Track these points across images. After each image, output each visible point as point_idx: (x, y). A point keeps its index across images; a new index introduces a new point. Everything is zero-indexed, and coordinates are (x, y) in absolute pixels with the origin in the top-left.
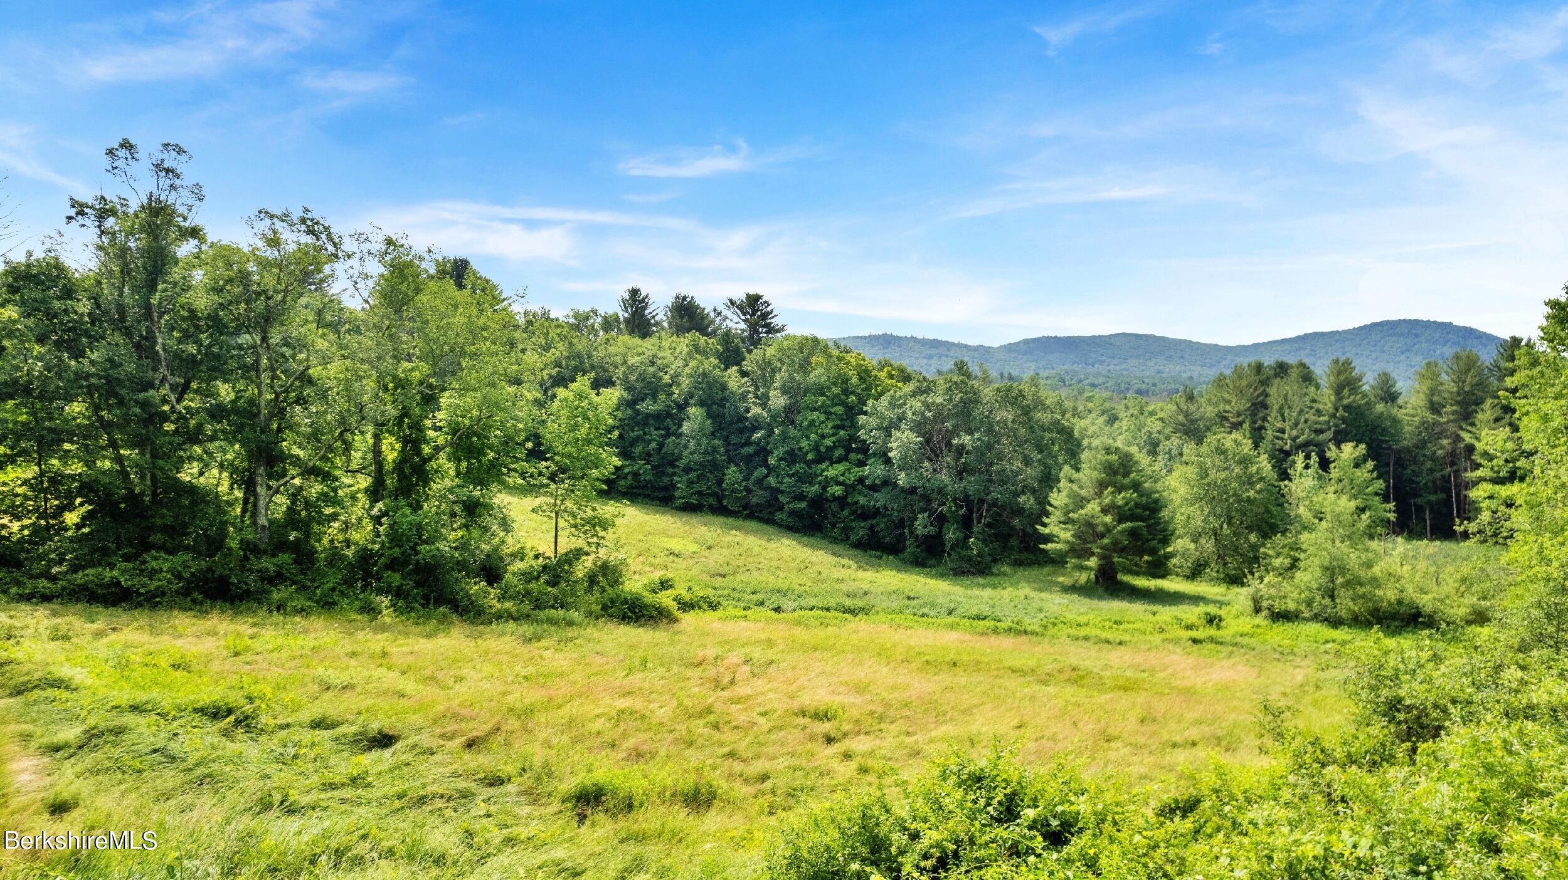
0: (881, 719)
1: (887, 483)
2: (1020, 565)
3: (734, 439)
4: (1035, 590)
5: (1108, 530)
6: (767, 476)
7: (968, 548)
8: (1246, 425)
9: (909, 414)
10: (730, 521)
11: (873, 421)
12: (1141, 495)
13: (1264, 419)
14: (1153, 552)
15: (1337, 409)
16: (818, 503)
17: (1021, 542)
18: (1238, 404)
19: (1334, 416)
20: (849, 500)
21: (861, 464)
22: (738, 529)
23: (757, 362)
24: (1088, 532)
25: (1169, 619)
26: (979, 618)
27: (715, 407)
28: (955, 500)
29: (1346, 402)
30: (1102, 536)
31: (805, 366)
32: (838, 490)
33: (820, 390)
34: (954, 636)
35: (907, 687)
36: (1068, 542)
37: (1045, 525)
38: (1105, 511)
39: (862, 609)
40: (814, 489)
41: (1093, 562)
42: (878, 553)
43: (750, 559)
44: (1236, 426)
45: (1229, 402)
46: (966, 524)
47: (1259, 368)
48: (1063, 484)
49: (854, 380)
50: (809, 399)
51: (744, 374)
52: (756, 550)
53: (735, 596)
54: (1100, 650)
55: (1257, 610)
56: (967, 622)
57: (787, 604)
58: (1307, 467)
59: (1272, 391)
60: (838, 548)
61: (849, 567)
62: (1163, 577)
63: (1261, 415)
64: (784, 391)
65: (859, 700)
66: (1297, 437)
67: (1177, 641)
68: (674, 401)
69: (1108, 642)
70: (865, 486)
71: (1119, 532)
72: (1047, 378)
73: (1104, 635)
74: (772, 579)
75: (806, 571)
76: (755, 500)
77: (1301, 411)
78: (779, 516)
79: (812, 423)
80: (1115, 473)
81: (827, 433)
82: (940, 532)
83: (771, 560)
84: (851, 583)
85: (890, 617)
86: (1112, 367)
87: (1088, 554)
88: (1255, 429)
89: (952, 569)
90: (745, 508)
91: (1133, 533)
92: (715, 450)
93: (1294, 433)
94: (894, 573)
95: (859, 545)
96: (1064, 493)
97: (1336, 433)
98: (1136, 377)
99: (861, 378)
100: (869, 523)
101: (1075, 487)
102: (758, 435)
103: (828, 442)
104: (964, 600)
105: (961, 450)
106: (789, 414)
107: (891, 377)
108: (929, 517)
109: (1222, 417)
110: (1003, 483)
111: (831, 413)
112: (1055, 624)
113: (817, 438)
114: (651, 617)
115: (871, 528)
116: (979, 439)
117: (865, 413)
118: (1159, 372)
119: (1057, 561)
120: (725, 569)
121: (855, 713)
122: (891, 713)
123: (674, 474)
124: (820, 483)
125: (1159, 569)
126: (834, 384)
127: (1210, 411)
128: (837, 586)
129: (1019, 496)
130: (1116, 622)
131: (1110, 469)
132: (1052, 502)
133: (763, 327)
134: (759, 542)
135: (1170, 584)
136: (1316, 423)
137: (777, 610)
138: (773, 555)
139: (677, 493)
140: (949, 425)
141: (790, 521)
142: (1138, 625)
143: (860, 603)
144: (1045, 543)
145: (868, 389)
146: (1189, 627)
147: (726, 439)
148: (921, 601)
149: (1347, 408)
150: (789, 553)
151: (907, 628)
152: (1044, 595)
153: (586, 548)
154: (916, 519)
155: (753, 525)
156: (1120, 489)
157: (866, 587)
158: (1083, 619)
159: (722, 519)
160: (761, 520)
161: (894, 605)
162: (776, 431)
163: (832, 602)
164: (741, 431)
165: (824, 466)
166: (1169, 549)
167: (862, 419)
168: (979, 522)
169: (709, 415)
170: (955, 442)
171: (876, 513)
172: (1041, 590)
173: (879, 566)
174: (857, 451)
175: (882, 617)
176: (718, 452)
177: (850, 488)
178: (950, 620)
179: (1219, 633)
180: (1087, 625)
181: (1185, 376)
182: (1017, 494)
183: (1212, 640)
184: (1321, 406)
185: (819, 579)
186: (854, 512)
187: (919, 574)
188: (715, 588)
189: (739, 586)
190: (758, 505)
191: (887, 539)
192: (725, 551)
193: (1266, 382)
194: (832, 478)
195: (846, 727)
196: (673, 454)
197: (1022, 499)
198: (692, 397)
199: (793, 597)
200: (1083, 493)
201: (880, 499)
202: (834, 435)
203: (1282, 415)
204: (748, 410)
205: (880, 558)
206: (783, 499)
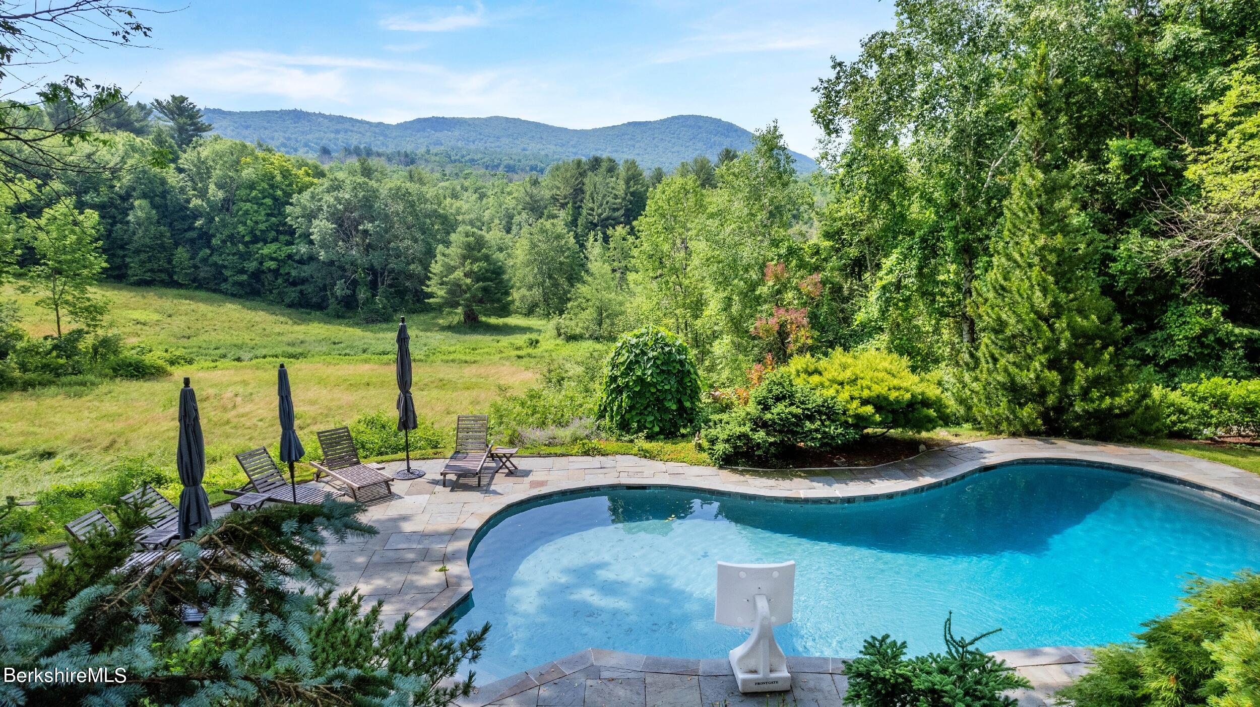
0: (327, 416)
1: (312, 258)
2: (414, 313)
3: (178, 225)
4: (422, 331)
5: (469, 289)
6: (211, 255)
7: (375, 303)
8: (570, 205)
9: (325, 208)
10: (182, 292)
11: (298, 210)
12: (490, 264)
13: (582, 201)
14: (499, 301)
15: (626, 194)
16: (257, 275)
17: (414, 296)
18: (565, 191)
19: (624, 199)
20: (282, 271)
21: (289, 243)
22: (191, 298)
23: (193, 162)
24: (456, 290)
25: (506, 345)
26: (384, 353)
27: (157, 198)
28: (364, 269)
29: (631, 190)
30: (466, 292)
31: (236, 165)
32: (272, 265)
33: (252, 186)
34: (367, 366)
35: (339, 399)
36: (442, 297)
37: (428, 286)
38: (466, 275)
39: (301, 354)
40: (252, 266)
41: (460, 310)
42: (309, 311)
43: (206, 323)
44: (563, 206)
45: (558, 188)
46: (373, 286)
47: (579, 163)
48: (439, 257)
49: (279, 178)
50: (242, 193)
51: (180, 170)
52: (210, 315)
53: (203, 352)
54: (460, 367)
55: (560, 335)
56: (376, 357)
57: (246, 356)
58: (596, 240)
59: (586, 181)
60: (275, 308)
61: (286, 323)
62: (507, 316)
63: (580, 198)
64: (220, 186)
65: (313, 408)
66: (602, 214)
67: (508, 358)
68: (116, 194)
69: (466, 362)
70: (294, 261)
71: (476, 289)
72: (436, 155)
73: (464, 358)
74: (227, 337)
75: (253, 329)
76: (202, 275)
77: (605, 196)
78: (224, 286)
79: (247, 213)
80: (473, 249)
81: (261, 219)
82: (354, 291)
83: (223, 322)
84: (290, 335)
85: (322, 358)
86: (488, 144)
87: (455, 305)
88: (576, 208)
89: (365, 319)
90: (194, 281)
91: (485, 290)
92: (162, 235)
93: (600, 211)
94: (321, 325)
95: (290, 306)
96: (440, 263)
97: (627, 210)
98: (506, 154)
99: (284, 176)
100: (299, 288)
101: (446, 260)
102: (198, 223)
103: (262, 227)
104: (373, 342)
105: (366, 232)
106: (226, 206)
107: (308, 175)
108: (345, 282)
109: (554, 199)
110: (398, 256)
111: (262, 204)
112: (434, 354)
113: (252, 224)
114: (152, 374)
115: (301, 292)
116: (378, 226)
117: (291, 204)
118: (524, 150)
119: (438, 309)
120: (188, 332)
121: (312, 414)
122: (332, 413)
123: (125, 256)
124: (257, 259)
125: (504, 310)
126: (262, 181)
127: (547, 194)
128: (280, 339)
129: (409, 264)
130: (473, 349)
131: (469, 247)
132: (432, 270)
133: (191, 125)
134: (211, 308)
135: (512, 321)
136: (614, 204)
137: (239, 359)
138: (224, 318)
139: (130, 272)
140: (356, 215)
141: (235, 290)
142: (486, 350)
143: (299, 350)
144: (429, 298)
145: (290, 185)
146: (518, 349)
147: (171, 225)
148: (342, 345)
149: (632, 194)
150: (237, 315)
151: (335, 365)
152: (429, 334)
153: (86, 329)
154: (335, 285)
155: (203, 294)
156: (476, 260)
157: (301, 337)
158: (452, 349)
159: (175, 291)
160: (208, 290)
161: (324, 349)
162: (217, 219)
163: (279, 351)
164: (184, 218)
165: (259, 246)
166: (510, 298)
167: (288, 209)
168: (383, 284)
169: (154, 206)
170: (361, 228)
171: (304, 281)
172: (426, 330)
173: (310, 321)
174: (284, 233)
175: (317, 359)
176: (165, 236)
177: (281, 262)
178: (365, 356)
179: (535, 351)
180: (454, 352)
181: (543, 153)
182: (408, 264)
183: (529, 355)
184: (617, 193)
185: (265, 334)
186: (287, 281)
187: (340, 324)
188: (185, 348)
189: (204, 345)
190: (205, 278)
191: (314, 300)
192: (183, 317)
193: (583, 174)
194: (266, 256)
195: (309, 421)
196: (122, 239)
197: (412, 267)
198: (134, 189)
199: (248, 349)
200: (452, 263)
201: (307, 270)
202: (267, 221)
203: (593, 199)
204: (188, 201)
205: (309, 314)
206: (227, 273)
